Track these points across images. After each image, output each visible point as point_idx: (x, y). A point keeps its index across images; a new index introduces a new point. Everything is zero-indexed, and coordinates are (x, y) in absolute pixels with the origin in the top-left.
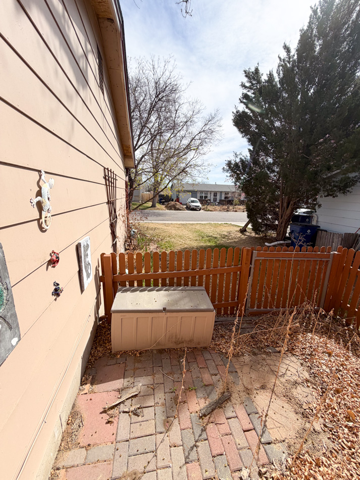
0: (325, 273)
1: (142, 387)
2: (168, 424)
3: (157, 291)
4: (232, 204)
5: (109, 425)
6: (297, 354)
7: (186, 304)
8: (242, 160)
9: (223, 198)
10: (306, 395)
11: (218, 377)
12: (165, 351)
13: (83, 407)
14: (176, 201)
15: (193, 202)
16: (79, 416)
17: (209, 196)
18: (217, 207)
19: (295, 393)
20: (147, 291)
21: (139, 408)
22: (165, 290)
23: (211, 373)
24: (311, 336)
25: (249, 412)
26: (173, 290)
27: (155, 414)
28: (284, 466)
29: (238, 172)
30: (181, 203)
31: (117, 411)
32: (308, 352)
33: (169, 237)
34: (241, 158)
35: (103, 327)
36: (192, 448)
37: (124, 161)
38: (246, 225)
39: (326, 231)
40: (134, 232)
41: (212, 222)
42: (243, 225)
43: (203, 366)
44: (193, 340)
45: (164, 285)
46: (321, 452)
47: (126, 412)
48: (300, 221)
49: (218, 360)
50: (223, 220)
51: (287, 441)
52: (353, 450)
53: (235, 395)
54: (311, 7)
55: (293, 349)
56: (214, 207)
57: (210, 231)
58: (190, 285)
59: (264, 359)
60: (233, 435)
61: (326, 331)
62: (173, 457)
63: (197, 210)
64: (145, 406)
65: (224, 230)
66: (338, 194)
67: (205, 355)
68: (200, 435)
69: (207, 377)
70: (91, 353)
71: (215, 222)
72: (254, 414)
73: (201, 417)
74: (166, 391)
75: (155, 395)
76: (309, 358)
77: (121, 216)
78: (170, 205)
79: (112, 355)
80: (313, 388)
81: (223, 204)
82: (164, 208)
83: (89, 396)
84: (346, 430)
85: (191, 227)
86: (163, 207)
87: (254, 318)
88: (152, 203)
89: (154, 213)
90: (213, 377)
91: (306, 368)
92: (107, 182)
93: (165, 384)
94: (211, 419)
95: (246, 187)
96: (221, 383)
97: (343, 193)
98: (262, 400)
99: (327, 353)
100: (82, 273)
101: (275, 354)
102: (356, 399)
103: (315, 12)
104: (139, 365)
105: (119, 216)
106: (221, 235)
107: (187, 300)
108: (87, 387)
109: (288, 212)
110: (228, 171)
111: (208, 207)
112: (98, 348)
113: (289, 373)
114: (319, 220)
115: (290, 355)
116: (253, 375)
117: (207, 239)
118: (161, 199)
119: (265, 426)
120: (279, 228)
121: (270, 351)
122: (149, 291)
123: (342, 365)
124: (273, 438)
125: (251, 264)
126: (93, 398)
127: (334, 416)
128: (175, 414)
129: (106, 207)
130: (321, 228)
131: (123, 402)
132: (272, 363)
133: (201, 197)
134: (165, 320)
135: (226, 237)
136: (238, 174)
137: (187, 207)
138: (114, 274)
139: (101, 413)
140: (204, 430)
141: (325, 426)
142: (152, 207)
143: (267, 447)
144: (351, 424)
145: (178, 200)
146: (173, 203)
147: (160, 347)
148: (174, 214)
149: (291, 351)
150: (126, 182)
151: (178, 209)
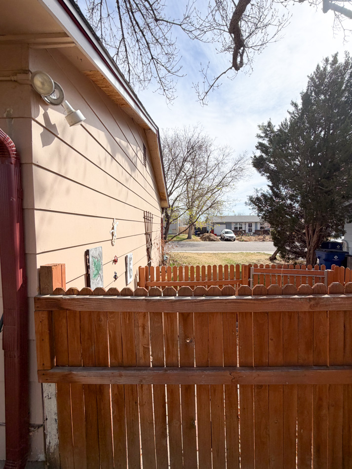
4: (268, 234)
8: (264, 195)
9: (259, 229)
14: (210, 233)
15: (227, 233)
17: (243, 226)
18: (252, 237)
29: (260, 205)
30: (216, 235)
34: (262, 193)
37: (161, 203)
38: (275, 254)
40: (166, 257)
41: (244, 252)
42: (273, 254)
48: (329, 248)
50: (256, 249)
54: (308, 76)
56: (249, 237)
57: (239, 259)
63: (232, 241)
71: (247, 252)
77: (156, 244)
78: (204, 236)
81: (259, 235)
82: (199, 240)
85: (222, 256)
86: (198, 238)
88: (187, 235)
89: (190, 244)
92: (146, 220)
100: (128, 274)
103: (312, 79)
105: (154, 243)
106: (250, 263)
109: (315, 239)
110: (250, 204)
111: (243, 237)
118: (197, 232)
120: (307, 255)
125: (249, 277)
129: (144, 236)
133: (236, 228)
137: (221, 238)
138: (146, 281)
142: (187, 238)
145: (212, 232)
146: (207, 234)
148: (208, 245)
150: (162, 219)
151: (213, 240)
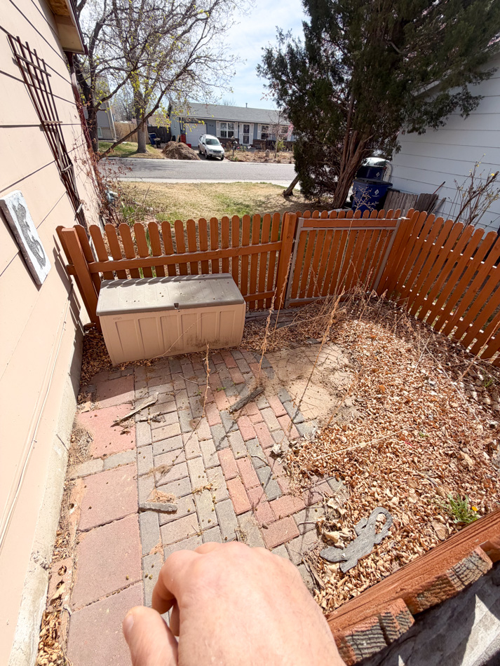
0: (386, 247)
1: (160, 396)
2: (194, 424)
3: (163, 282)
4: (273, 149)
5: (125, 435)
6: (339, 342)
7: (206, 296)
8: (291, 51)
9: (259, 138)
10: (343, 379)
11: (251, 374)
12: (185, 356)
13: (88, 423)
14: (180, 141)
15: (209, 142)
16: (85, 433)
17: (235, 131)
18: (249, 153)
19: (331, 379)
20: (147, 284)
21: (158, 415)
22: (175, 281)
23: (243, 371)
24: (357, 323)
25: (283, 401)
26: (187, 280)
27: (179, 418)
28: (313, 437)
29: (284, 78)
30: (190, 146)
31: (133, 421)
32: (351, 339)
33: (175, 206)
34: (289, 46)
35: (91, 338)
36: (223, 439)
38: (293, 185)
39: (399, 192)
40: (112, 195)
41: (243, 181)
42: (288, 186)
43: (233, 366)
44: (219, 340)
45: (172, 274)
46: (349, 421)
47: (144, 421)
48: (367, 176)
49: (251, 358)
50: (259, 177)
51: (318, 418)
52: (377, 415)
53: (269, 389)
55: (336, 338)
56: (244, 154)
57: (238, 195)
58: (210, 273)
59: (303, 352)
60: (265, 422)
61: (374, 317)
62: (202, 448)
63: (218, 160)
64: (165, 412)
65: (261, 194)
66: (426, 127)
67: (235, 355)
68: (231, 427)
69: (237, 376)
70: (82, 369)
71: (246, 181)
72: (288, 403)
73: (231, 413)
74: (190, 395)
75: (177, 401)
76: (350, 345)
77: (79, 162)
78: (170, 148)
79: (114, 368)
80: (351, 371)
81: (259, 149)
82: (162, 155)
83: (92, 414)
84: (375, 401)
85: (209, 189)
86: (159, 151)
87: (295, 310)
88: (137, 144)
89: (145, 163)
90: (245, 375)
91: (346, 355)
92: (27, 75)
93: (188, 389)
94: (243, 413)
95: (295, 112)
96: (253, 380)
97: (434, 126)
98: (297, 388)
99: (371, 338)
100: (28, 257)
101: (315, 345)
102: (389, 375)
104: (153, 375)
105: (76, 161)
106: (255, 202)
107: (207, 292)
108: (88, 405)
109: (354, 160)
110: (266, 74)
111: (235, 154)
112: (92, 363)
113: (328, 361)
114: (393, 175)
115: (331, 344)
116: (290, 368)
117: (235, 208)
118: (153, 137)
119: (299, 410)
120: (338, 188)
121: (311, 342)
122: (151, 283)
123: (383, 348)
124: (305, 418)
125: (295, 238)
126: (97, 414)
127: (366, 392)
128: (203, 413)
129: (41, 135)
130: (394, 187)
131: (138, 412)
132: (311, 354)
133: (223, 133)
134: (178, 319)
135: (263, 205)
136: (283, 83)
137: (200, 153)
138: (88, 262)
139: (113, 426)
140: (235, 422)
141: (356, 401)
142: (139, 151)
143: (298, 425)
144: (380, 396)
145: (183, 139)
146: (175, 144)
147: (177, 353)
148: (180, 166)
149: (333, 340)
150: (74, 88)
151: (186, 157)
